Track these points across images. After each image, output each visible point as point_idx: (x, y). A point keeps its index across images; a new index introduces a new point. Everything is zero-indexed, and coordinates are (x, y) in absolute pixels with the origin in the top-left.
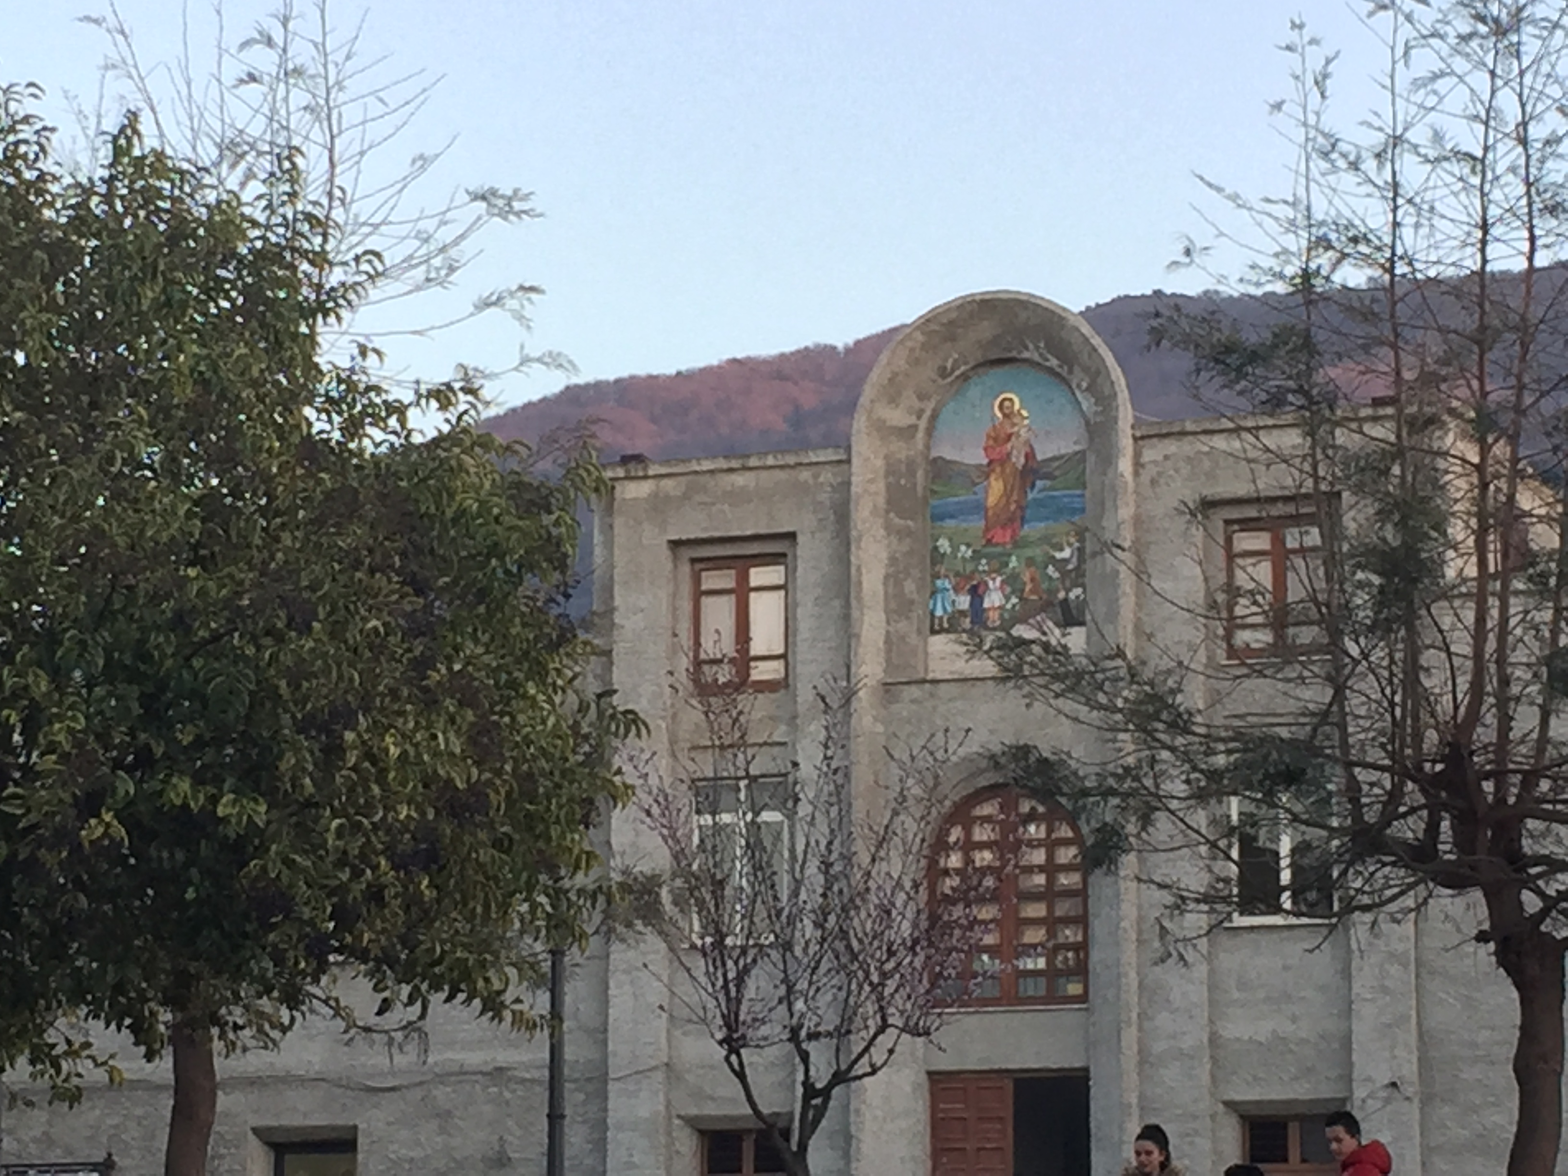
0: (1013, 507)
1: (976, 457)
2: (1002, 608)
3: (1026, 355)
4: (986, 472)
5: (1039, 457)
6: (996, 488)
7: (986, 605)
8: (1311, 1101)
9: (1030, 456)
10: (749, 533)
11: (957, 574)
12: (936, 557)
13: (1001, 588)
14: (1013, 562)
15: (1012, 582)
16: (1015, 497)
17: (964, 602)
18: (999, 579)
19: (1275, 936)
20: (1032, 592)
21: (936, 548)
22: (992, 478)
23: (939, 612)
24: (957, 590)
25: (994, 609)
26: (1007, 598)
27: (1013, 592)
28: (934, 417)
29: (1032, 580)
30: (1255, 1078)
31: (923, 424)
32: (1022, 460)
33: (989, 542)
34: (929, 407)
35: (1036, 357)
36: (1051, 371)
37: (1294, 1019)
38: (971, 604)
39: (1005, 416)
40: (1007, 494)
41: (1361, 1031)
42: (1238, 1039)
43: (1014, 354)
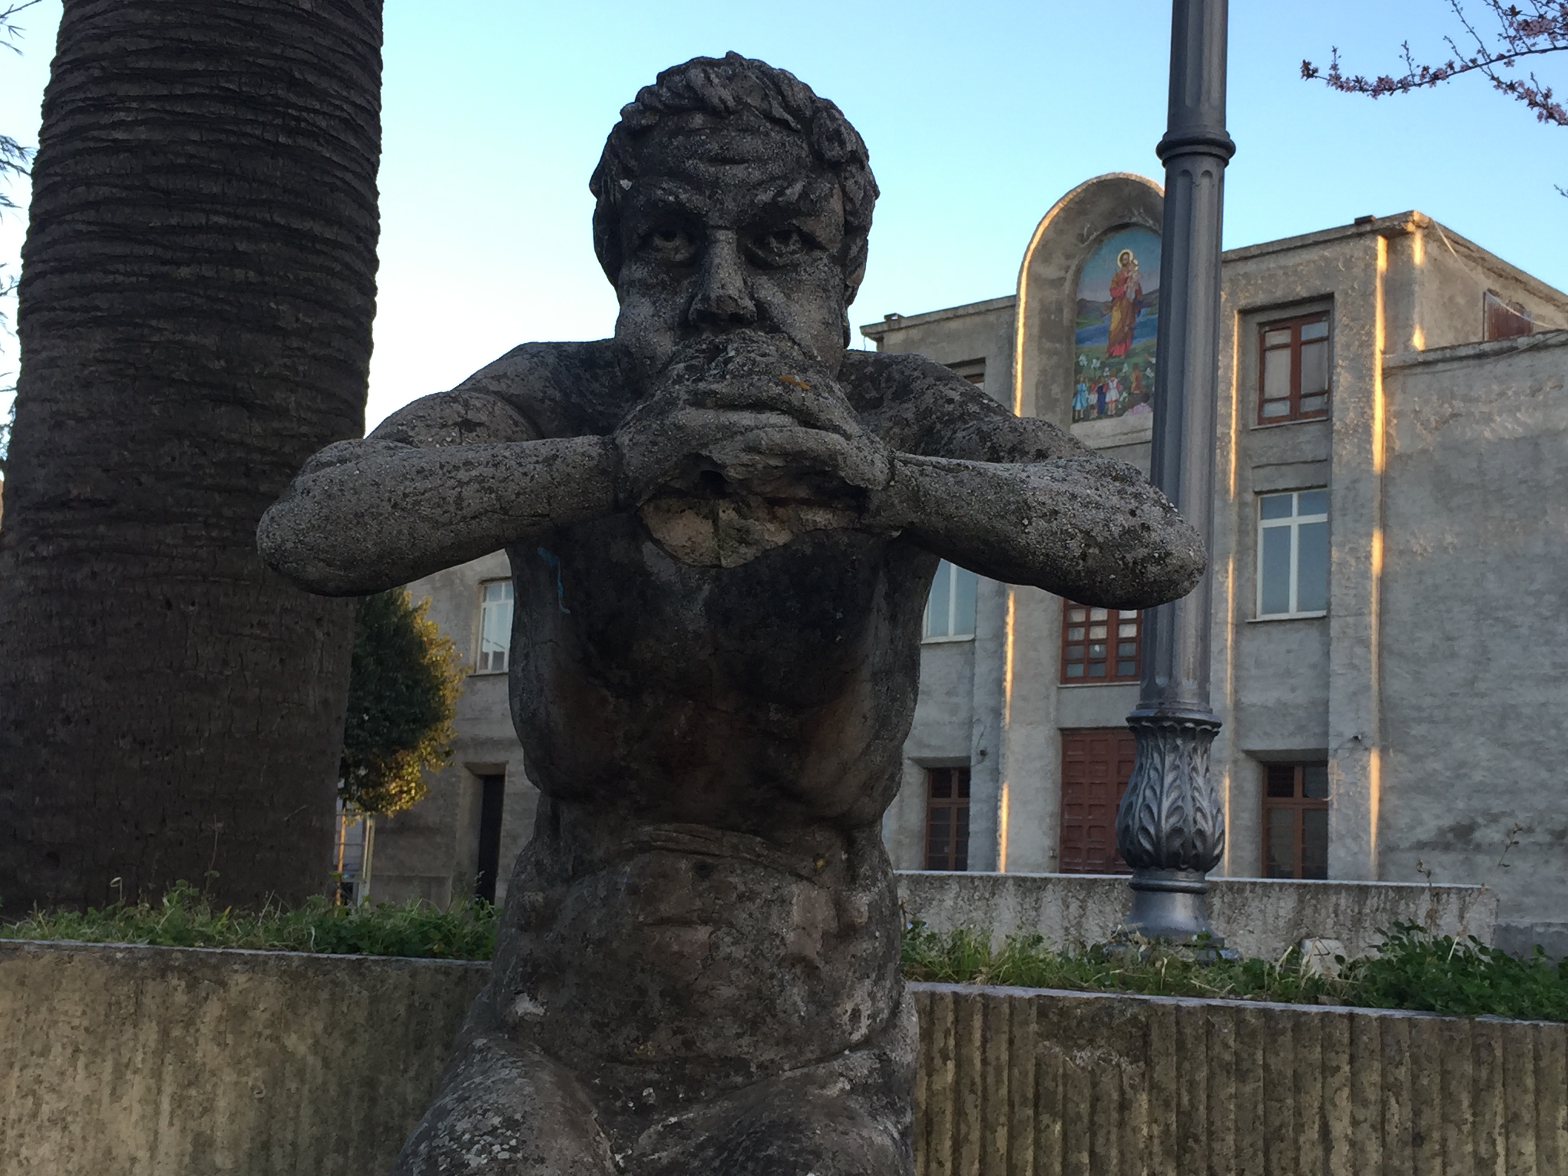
0: (1126, 329)
1: (1105, 296)
2: (1116, 401)
3: (1134, 220)
4: (1110, 306)
5: (1144, 292)
6: (1116, 316)
7: (1107, 400)
8: (1303, 750)
9: (1138, 291)
10: (958, 360)
11: (1090, 380)
12: (1079, 369)
13: (1117, 387)
14: (1126, 368)
15: (1124, 383)
16: (1128, 322)
17: (1093, 398)
18: (1116, 381)
19: (1281, 628)
20: (1136, 389)
21: (1078, 363)
22: (1115, 308)
23: (1078, 407)
24: (1090, 390)
25: (1112, 402)
26: (1121, 394)
27: (1125, 389)
28: (1079, 271)
29: (1137, 378)
30: (1266, 733)
31: (1070, 276)
32: (1133, 296)
33: (1111, 355)
34: (1074, 264)
35: (1141, 221)
36: (1150, 229)
37: (1293, 690)
38: (1098, 400)
39: (1124, 265)
40: (1123, 320)
41: (1337, 698)
42: (1254, 706)
43: (1127, 220)
